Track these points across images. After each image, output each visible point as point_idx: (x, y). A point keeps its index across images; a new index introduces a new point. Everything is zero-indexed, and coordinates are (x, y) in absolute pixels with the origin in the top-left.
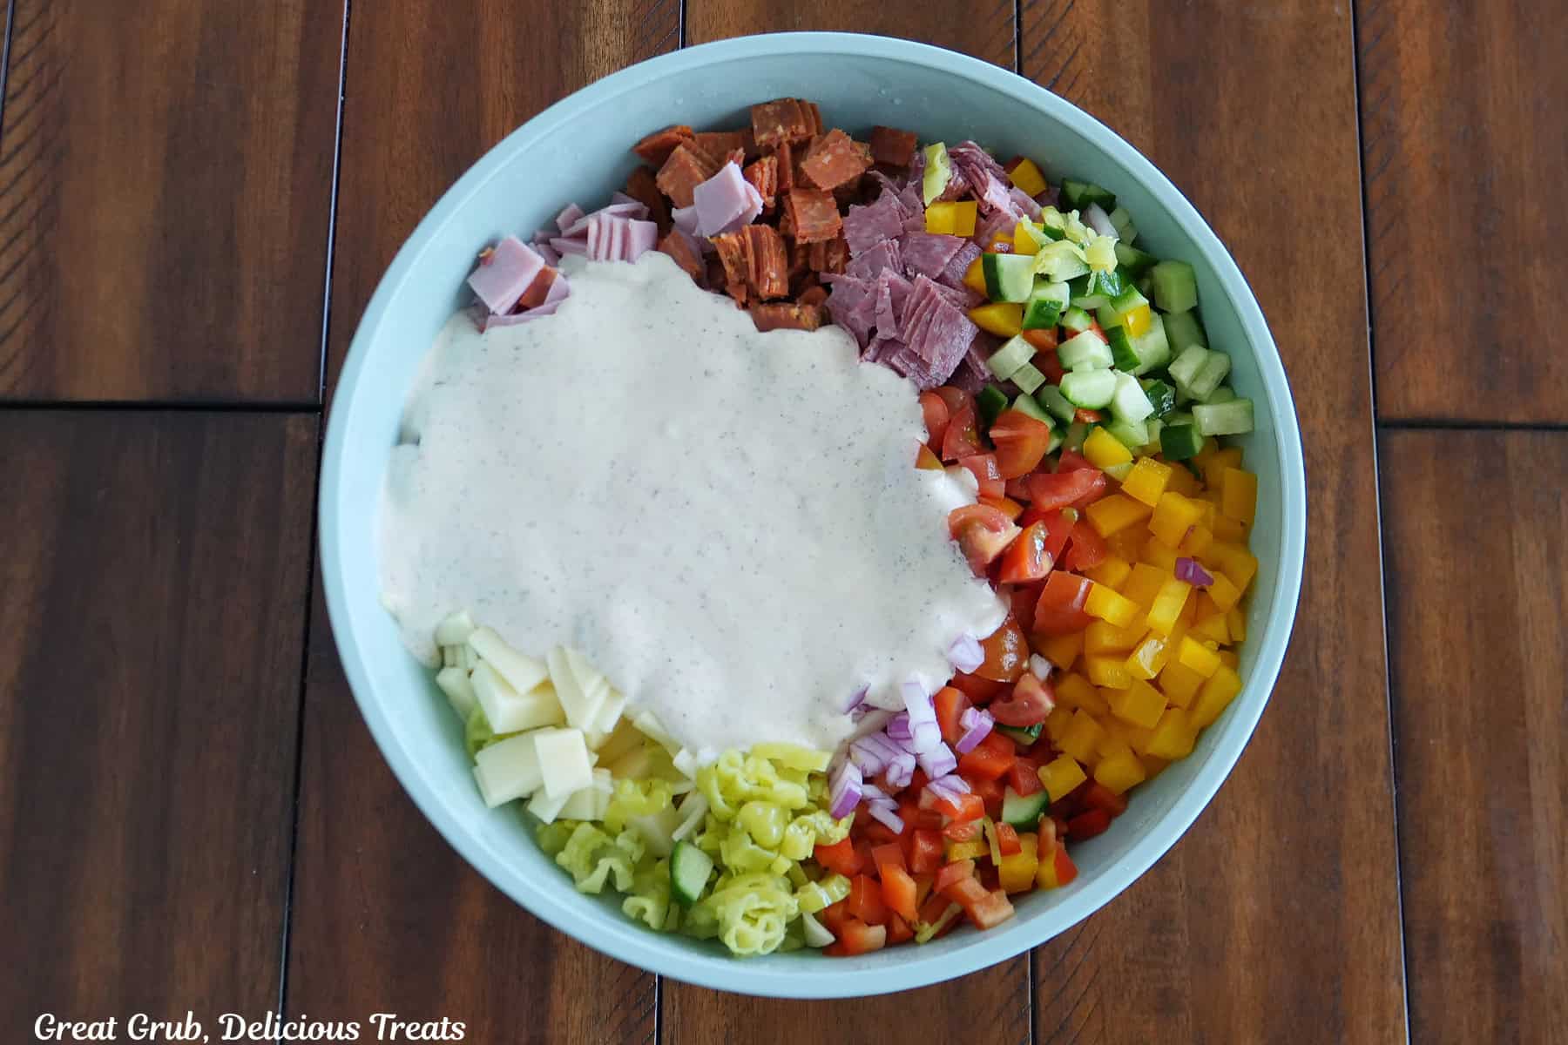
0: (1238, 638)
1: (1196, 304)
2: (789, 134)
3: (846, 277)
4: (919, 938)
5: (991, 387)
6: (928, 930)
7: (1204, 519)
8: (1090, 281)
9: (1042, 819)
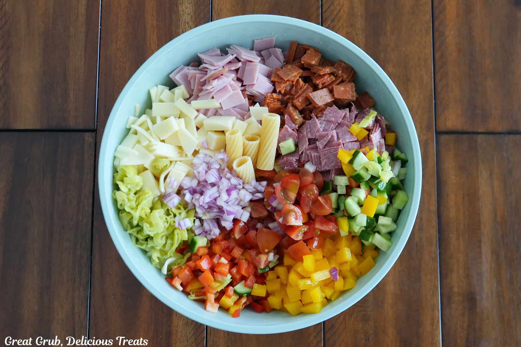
0: (333, 299)
1: (401, 209)
2: (341, 75)
3: (317, 120)
4: (189, 296)
5: (331, 183)
6: (193, 297)
7: (352, 263)
8: (377, 180)
9: (245, 296)
